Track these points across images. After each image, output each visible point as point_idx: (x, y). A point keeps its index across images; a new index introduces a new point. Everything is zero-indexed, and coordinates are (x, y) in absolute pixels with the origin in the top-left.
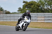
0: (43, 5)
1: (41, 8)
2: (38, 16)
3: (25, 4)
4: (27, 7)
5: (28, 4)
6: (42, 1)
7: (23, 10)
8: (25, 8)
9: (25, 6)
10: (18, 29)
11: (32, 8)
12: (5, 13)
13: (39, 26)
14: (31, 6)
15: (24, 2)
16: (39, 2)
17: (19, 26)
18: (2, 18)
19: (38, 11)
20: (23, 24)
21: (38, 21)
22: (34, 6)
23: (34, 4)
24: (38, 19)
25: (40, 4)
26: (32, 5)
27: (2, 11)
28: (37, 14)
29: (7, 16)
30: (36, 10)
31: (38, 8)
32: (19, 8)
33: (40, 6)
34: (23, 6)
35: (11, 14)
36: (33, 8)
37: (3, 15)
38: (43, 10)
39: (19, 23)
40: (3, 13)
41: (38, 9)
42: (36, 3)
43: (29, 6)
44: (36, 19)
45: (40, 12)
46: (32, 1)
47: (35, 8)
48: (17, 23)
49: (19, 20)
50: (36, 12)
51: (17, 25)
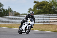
0: (56, 6)
1: (54, 9)
2: (51, 18)
3: (36, 5)
4: (38, 8)
5: (39, 5)
6: (55, 1)
7: (34, 11)
8: (36, 9)
9: (36, 7)
10: (21, 32)
11: (43, 9)
12: (14, 14)
13: (51, 29)
14: (42, 7)
15: (35, 2)
16: (51, 2)
17: (22, 29)
18: (10, 20)
19: (51, 12)
20: (26, 27)
21: (50, 23)
22: (46, 7)
23: (46, 5)
24: (51, 21)
25: (52, 4)
26: (44, 6)
27: (10, 12)
28: (49, 16)
29: (16, 18)
30: (48, 11)
31: (50, 8)
32: (29, 9)
33: (53, 6)
34: (34, 6)
35: (20, 16)
36: (45, 9)
37: (12, 17)
38: (55, 11)
39: (22, 26)
40: (12, 14)
41: (50, 10)
42: (48, 3)
43: (40, 6)
44: (48, 21)
45: (53, 13)
46: (44, 1)
47: (47, 9)
48: (20, 25)
49: (22, 22)
50: (48, 13)
51: (20, 28)
